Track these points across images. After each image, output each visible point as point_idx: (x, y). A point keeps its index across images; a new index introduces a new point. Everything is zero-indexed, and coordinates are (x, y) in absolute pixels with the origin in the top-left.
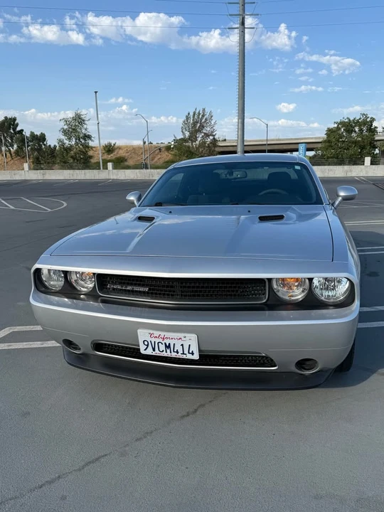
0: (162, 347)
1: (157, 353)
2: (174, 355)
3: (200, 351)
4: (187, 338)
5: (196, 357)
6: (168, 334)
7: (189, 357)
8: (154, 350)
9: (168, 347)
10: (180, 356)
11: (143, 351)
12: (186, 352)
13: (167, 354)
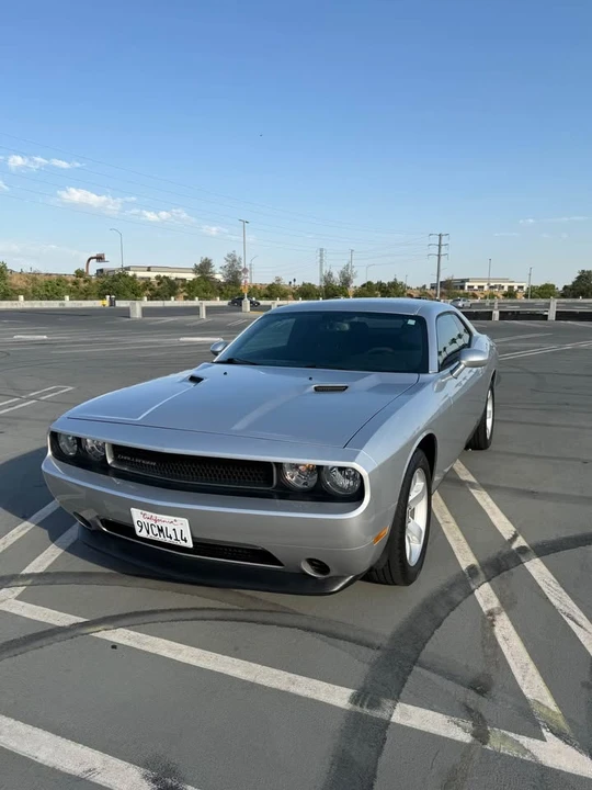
0: (156, 531)
1: (151, 536)
2: (168, 540)
3: (193, 538)
4: (178, 522)
5: (190, 544)
6: (159, 516)
7: (183, 544)
8: (148, 532)
9: (161, 530)
10: (173, 541)
11: (138, 534)
12: (179, 538)
13: (161, 538)
